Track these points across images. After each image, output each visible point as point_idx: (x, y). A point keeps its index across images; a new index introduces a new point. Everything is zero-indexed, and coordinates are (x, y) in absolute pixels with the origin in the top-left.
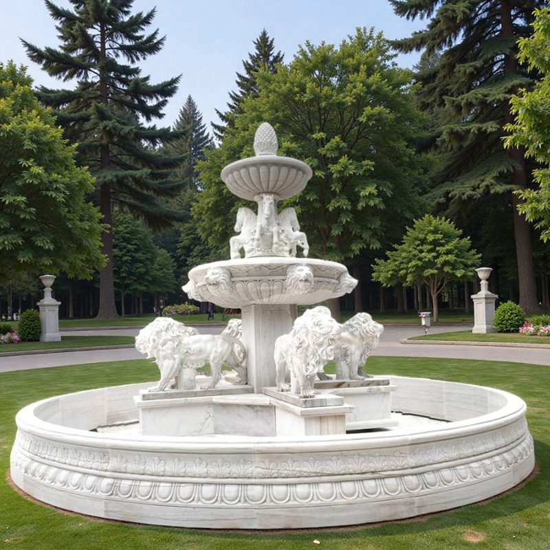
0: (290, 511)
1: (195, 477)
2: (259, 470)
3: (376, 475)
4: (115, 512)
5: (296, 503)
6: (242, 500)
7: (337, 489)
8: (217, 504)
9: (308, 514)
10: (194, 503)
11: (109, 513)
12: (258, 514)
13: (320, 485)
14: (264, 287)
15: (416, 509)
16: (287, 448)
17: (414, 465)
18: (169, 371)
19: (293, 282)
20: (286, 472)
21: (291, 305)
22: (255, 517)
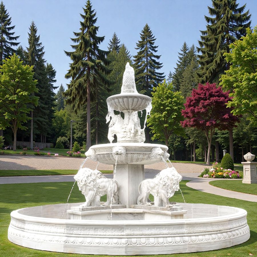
0: (198, 245)
1: (163, 235)
2: (187, 231)
3: (221, 232)
4: (130, 252)
5: (199, 242)
6: (183, 242)
7: (210, 237)
8: (174, 244)
9: (203, 246)
10: (165, 245)
11: (127, 253)
12: (188, 247)
13: (206, 236)
14: (141, 156)
15: (231, 244)
16: (196, 222)
17: (230, 228)
18: (92, 196)
19: (155, 155)
20: (195, 231)
21: (142, 165)
22: (187, 248)
